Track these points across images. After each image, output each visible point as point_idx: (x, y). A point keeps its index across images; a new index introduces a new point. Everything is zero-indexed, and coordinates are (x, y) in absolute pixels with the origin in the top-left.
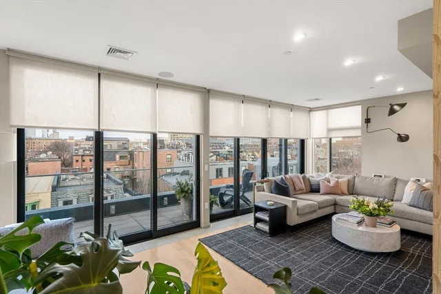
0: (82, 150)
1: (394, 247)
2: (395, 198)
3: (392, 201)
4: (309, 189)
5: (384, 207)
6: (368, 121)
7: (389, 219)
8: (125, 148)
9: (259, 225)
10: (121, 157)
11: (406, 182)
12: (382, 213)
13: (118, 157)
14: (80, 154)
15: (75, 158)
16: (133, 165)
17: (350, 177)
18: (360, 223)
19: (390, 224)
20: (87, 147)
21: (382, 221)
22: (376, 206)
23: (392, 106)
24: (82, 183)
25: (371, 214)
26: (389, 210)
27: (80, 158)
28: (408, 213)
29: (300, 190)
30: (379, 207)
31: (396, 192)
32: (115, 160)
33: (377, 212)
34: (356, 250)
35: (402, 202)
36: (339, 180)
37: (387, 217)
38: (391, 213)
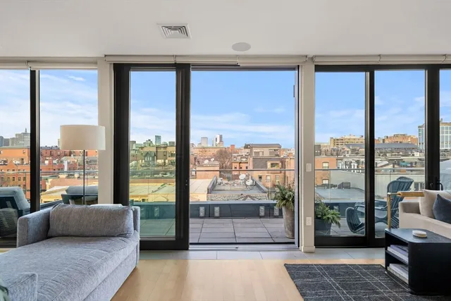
0: (239, 158)
8: (277, 155)
9: (394, 268)
10: (273, 165)
13: (269, 164)
14: (238, 161)
15: (234, 165)
16: (285, 173)
20: (244, 154)
24: (233, 188)
27: (237, 165)
32: (266, 167)
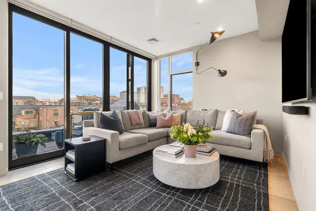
1: (213, 179)
2: (216, 127)
3: (214, 130)
4: (148, 124)
5: (203, 132)
6: (197, 64)
7: (209, 147)
9: (69, 167)
10: (27, 113)
11: (224, 113)
12: (200, 140)
13: (23, 112)
16: (39, 118)
17: (183, 112)
18: (179, 154)
19: (209, 152)
21: (202, 149)
22: (195, 132)
23: (213, 34)
25: (189, 142)
26: (208, 136)
28: (227, 139)
29: (137, 124)
30: (197, 133)
31: (218, 122)
32: (21, 114)
33: (195, 139)
34: (174, 188)
35: (222, 130)
36: (174, 115)
37: (207, 144)
38: (210, 140)
